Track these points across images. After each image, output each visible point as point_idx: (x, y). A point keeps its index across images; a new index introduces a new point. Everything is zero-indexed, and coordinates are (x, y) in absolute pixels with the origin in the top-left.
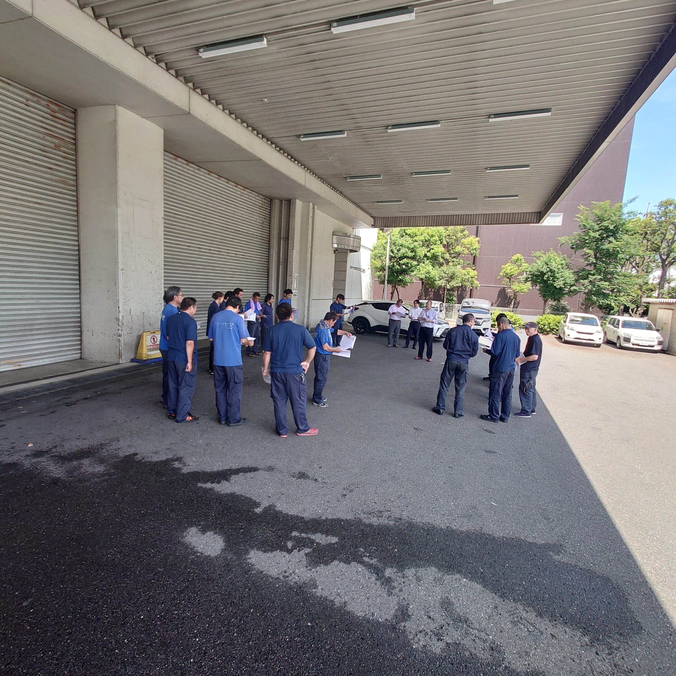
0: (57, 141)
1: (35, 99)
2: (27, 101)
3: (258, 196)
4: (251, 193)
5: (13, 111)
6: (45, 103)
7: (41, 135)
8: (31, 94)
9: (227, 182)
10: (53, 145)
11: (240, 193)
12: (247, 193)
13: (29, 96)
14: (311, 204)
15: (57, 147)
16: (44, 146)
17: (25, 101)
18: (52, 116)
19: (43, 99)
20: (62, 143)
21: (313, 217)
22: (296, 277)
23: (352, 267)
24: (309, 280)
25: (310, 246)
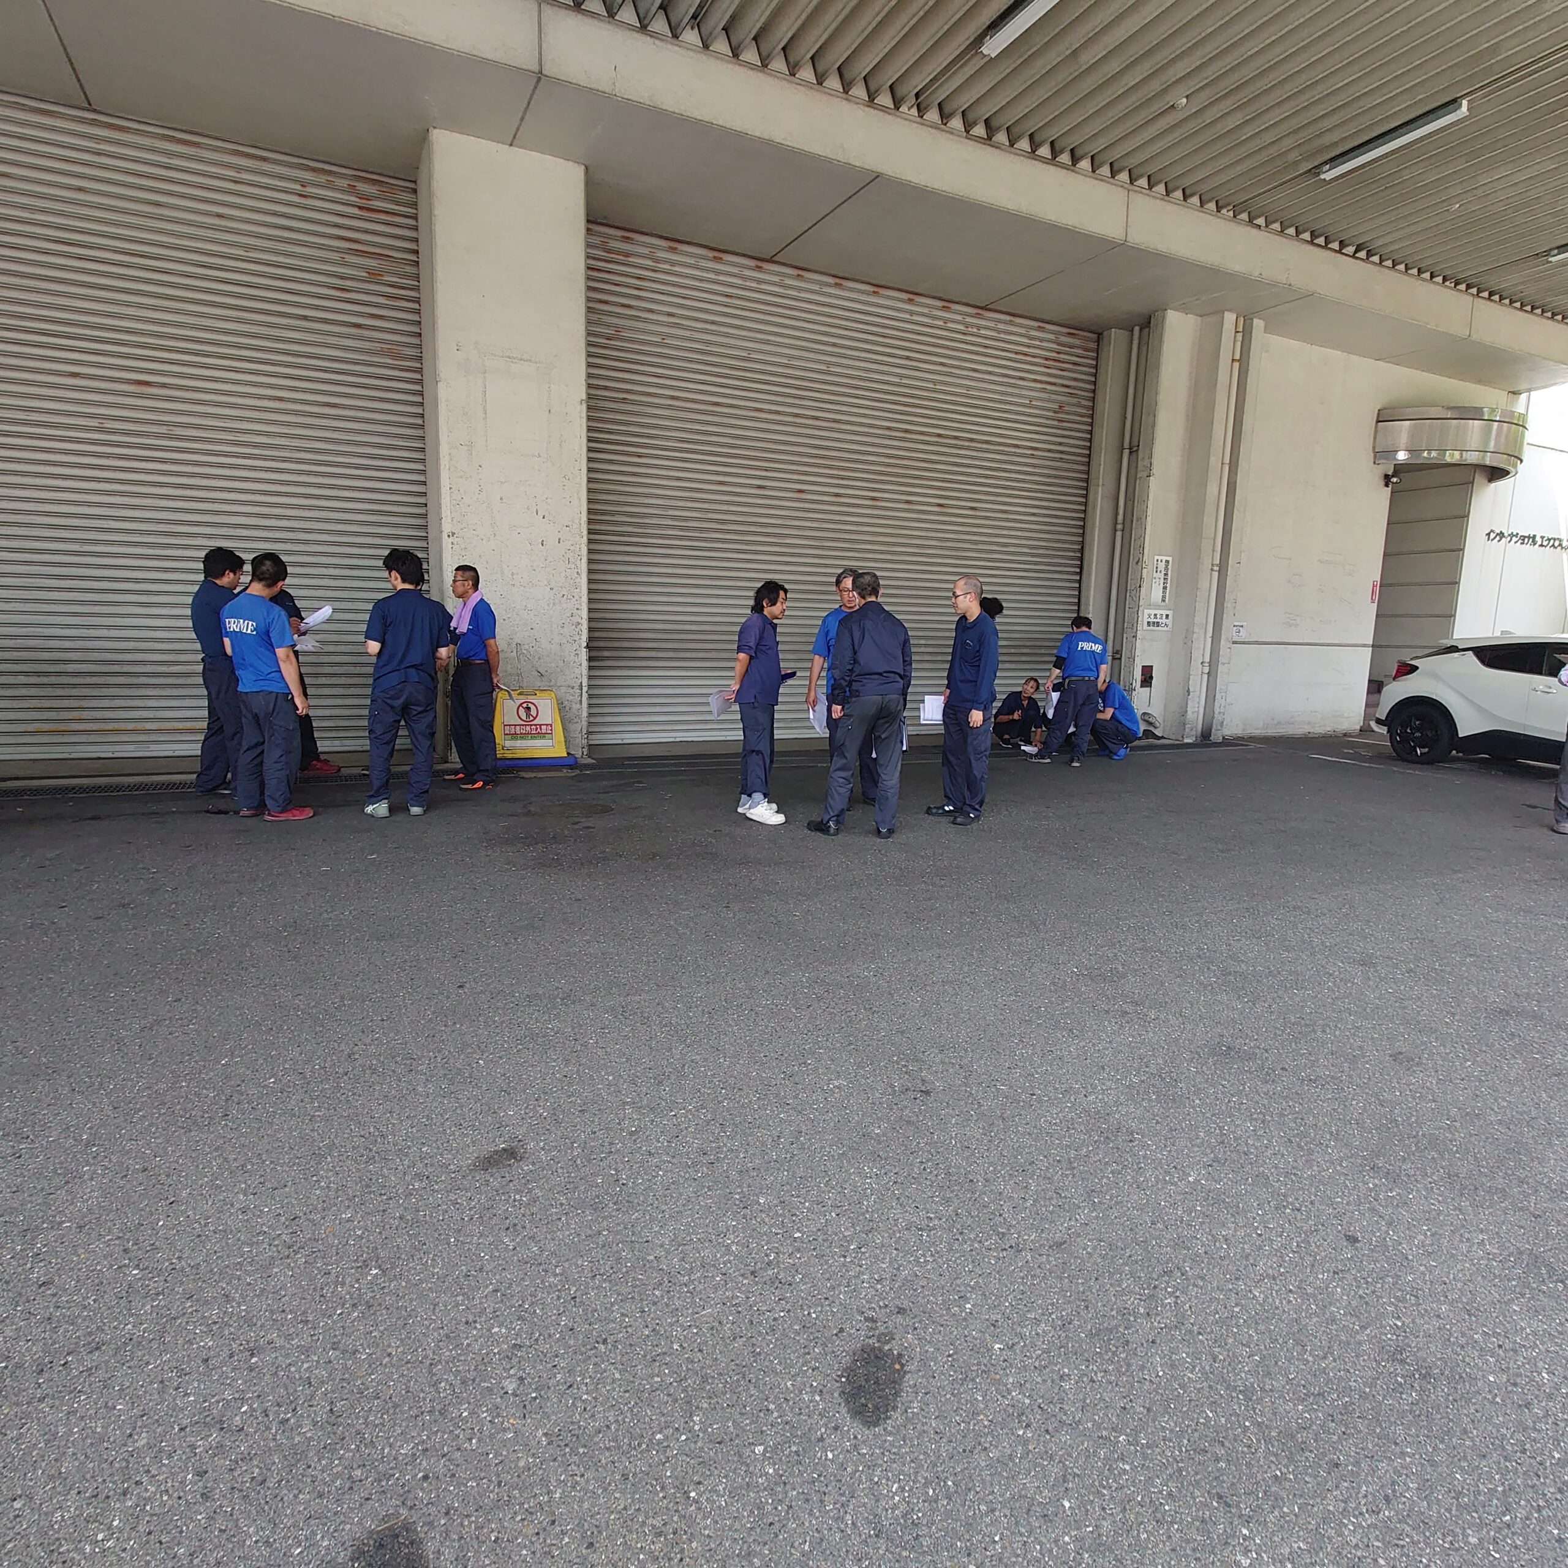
0: (373, 263)
1: (322, 179)
2: (303, 186)
3: (1040, 329)
4: (1011, 323)
5: (275, 214)
6: (344, 183)
7: (335, 256)
8: (314, 170)
9: (910, 301)
10: (365, 274)
11: (961, 327)
12: (991, 324)
13: (308, 176)
14: (1230, 318)
15: (374, 276)
16: (342, 278)
17: (299, 187)
18: (360, 208)
19: (343, 176)
20: (385, 265)
21: (1243, 361)
22: (1162, 566)
23: (1501, 535)
24: (1216, 574)
25: (1227, 460)
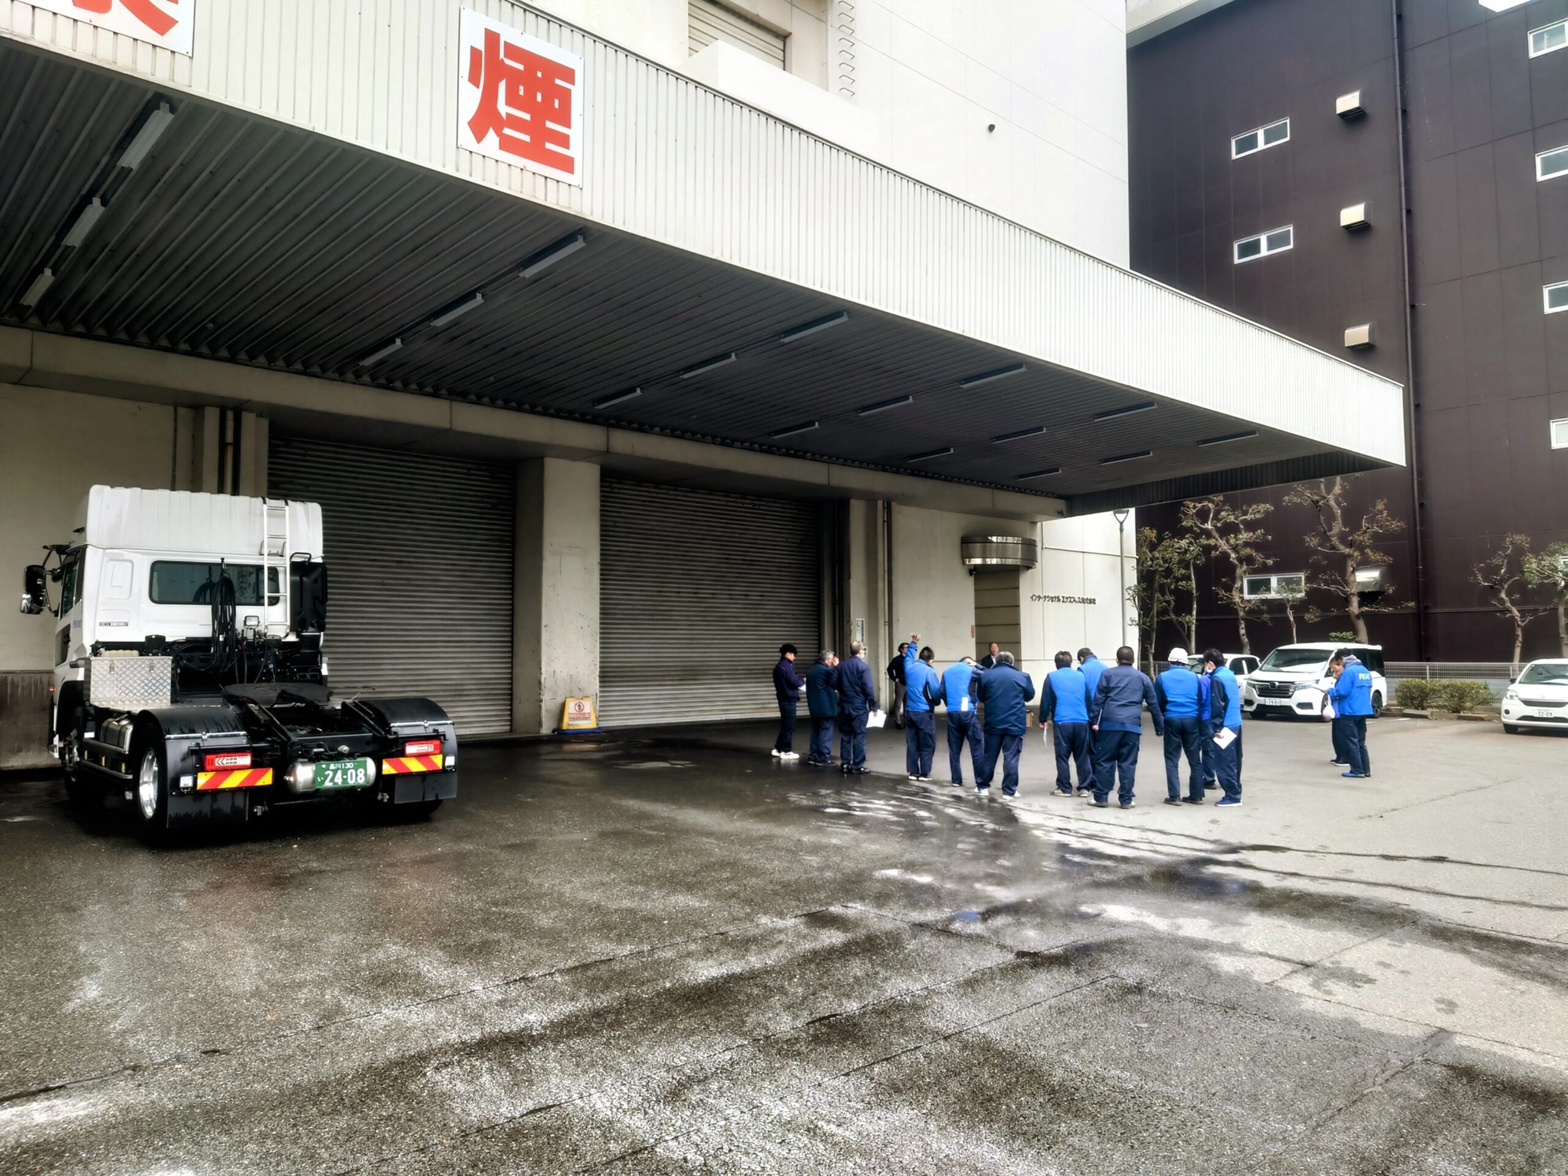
0: (495, 501)
14: (880, 503)
15: (496, 507)
20: (500, 501)
21: (889, 522)
22: (860, 623)
23: (1039, 597)
24: (887, 627)
25: (886, 569)
